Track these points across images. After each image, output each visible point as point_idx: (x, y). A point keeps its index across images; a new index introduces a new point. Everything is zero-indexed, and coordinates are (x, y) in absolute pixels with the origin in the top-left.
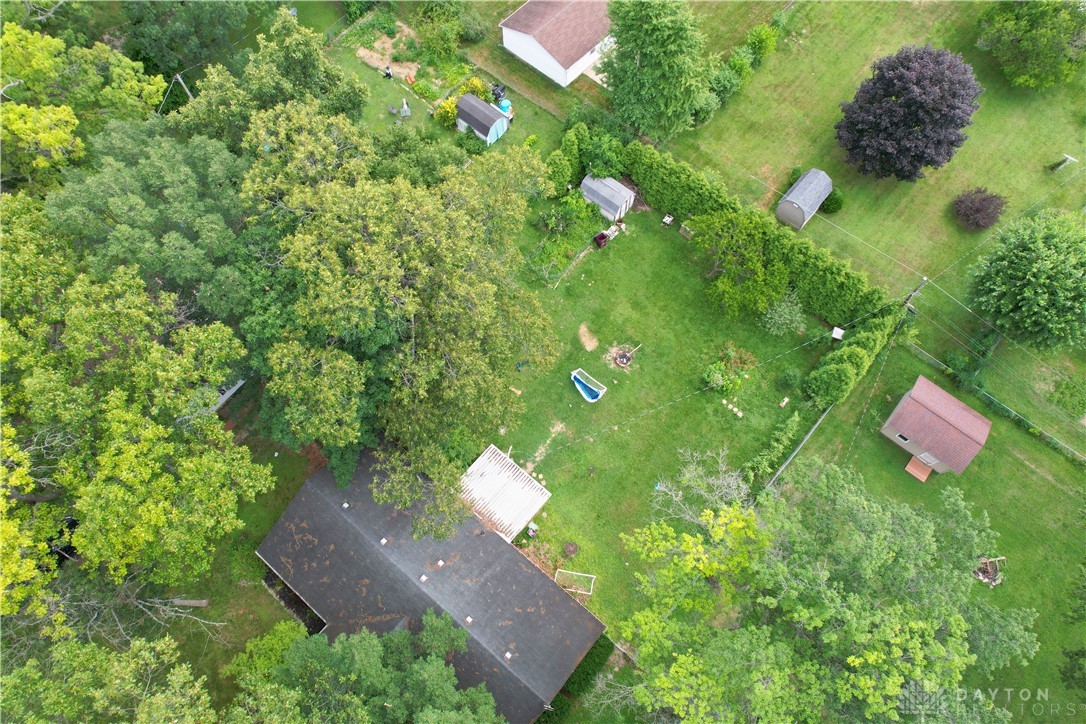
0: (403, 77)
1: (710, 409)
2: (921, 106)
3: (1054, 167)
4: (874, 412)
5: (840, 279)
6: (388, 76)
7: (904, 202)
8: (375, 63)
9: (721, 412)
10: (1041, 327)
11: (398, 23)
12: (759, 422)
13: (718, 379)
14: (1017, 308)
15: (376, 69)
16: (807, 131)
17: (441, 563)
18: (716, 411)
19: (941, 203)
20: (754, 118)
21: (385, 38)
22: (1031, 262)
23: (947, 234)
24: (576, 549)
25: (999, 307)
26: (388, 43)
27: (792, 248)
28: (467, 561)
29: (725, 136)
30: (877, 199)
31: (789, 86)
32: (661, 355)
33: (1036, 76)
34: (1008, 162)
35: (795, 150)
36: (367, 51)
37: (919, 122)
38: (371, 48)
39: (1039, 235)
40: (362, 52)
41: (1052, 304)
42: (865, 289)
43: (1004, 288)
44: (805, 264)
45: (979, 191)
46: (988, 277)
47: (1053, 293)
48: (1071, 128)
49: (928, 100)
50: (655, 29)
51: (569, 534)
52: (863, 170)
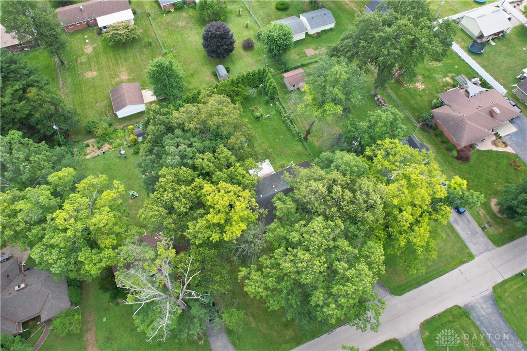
0: (107, 149)
1: (264, 121)
3: (247, 26)
4: (284, 90)
5: (251, 75)
6: (104, 152)
7: (236, 56)
8: (96, 154)
9: (266, 119)
10: (287, 45)
11: (85, 142)
12: (273, 112)
13: (257, 114)
14: (280, 47)
15: (98, 155)
16: (202, 65)
17: (274, 186)
19: (241, 50)
20: (190, 73)
21: (87, 148)
22: (273, 37)
23: (250, 53)
24: (283, 164)
25: (278, 50)
26: (91, 148)
27: (237, 80)
28: (276, 181)
29: (191, 82)
30: (231, 61)
31: (186, 62)
33: (223, 15)
34: (239, 33)
35: (206, 69)
36: (88, 155)
37: (224, 38)
38: (89, 154)
39: (268, 33)
40: (88, 157)
41: (283, 40)
42: (257, 71)
43: (274, 46)
44: (242, 80)
45: (244, 41)
46: (270, 48)
47: (281, 38)
48: (239, 18)
49: (222, 32)
51: (279, 164)
52: (224, 57)
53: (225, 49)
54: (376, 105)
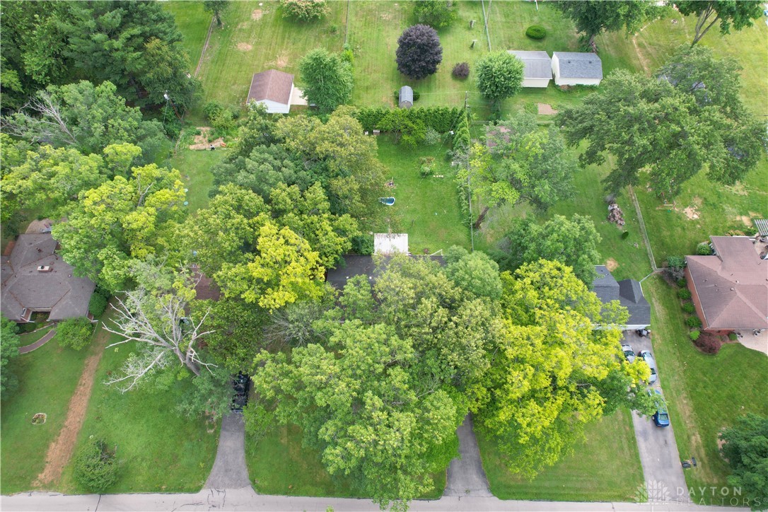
0: (219, 146)
1: (432, 182)
2: (424, 44)
3: (472, 46)
5: (440, 112)
6: (213, 149)
7: (437, 82)
8: (203, 147)
9: (437, 180)
10: (508, 88)
11: (197, 128)
12: (450, 175)
13: (427, 169)
14: (497, 87)
15: (205, 150)
16: (387, 79)
18: (434, 180)
19: (448, 76)
20: (366, 85)
21: (197, 137)
22: (491, 70)
23: (458, 84)
24: (428, 249)
25: (492, 90)
26: (201, 137)
27: (418, 113)
29: (361, 96)
30: (428, 86)
31: (368, 68)
32: (402, 176)
33: (446, 21)
34: (458, 52)
35: (389, 87)
36: (194, 146)
37: (426, 51)
38: (195, 143)
39: (487, 61)
40: (192, 147)
41: (505, 79)
42: (450, 110)
43: (489, 83)
44: (426, 116)
45: (457, 65)
46: (482, 83)
47: (503, 75)
48: (467, 32)
49: (425, 41)
50: (326, 65)
51: (422, 247)
52: (418, 78)
53: (423, 66)
54: (605, 218)
